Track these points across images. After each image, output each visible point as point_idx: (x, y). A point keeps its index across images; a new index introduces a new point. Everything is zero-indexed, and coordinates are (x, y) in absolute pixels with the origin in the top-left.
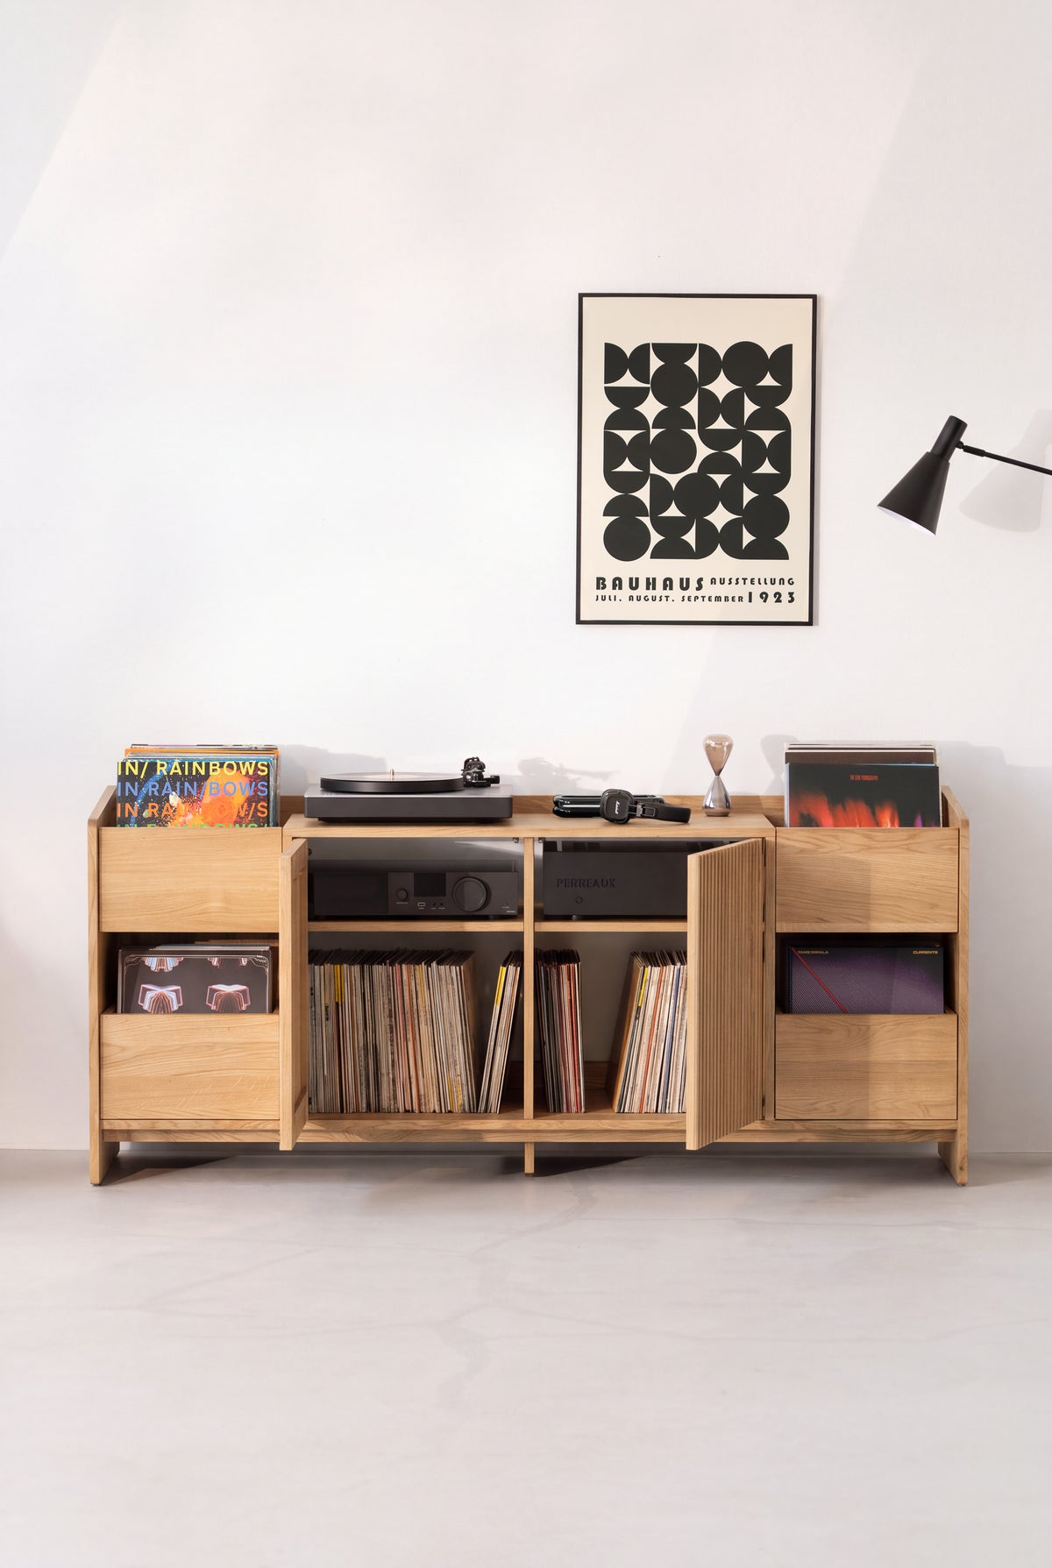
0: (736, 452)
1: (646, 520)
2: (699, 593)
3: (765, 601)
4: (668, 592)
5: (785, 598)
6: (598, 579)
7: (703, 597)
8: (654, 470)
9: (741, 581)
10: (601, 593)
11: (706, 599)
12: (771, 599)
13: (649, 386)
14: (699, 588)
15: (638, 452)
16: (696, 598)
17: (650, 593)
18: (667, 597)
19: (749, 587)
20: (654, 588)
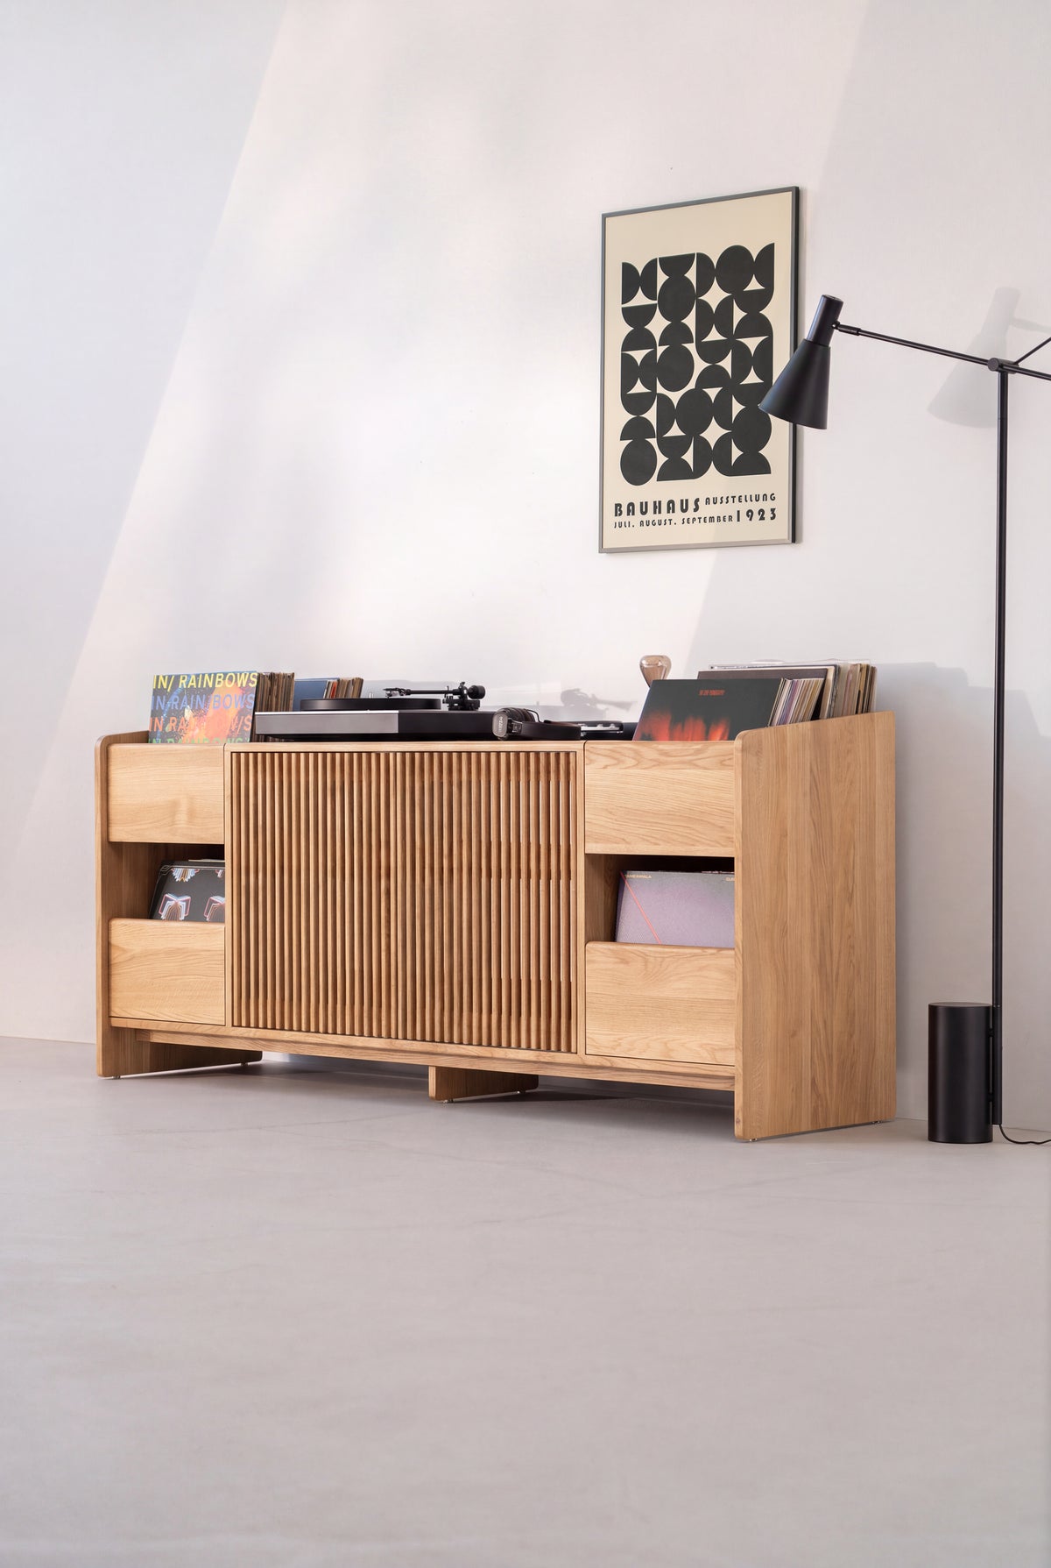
0: (726, 364)
1: (653, 442)
2: (697, 515)
3: (751, 520)
4: (671, 515)
5: (768, 515)
6: (617, 505)
7: (700, 518)
8: (660, 389)
9: (730, 499)
10: (618, 519)
11: (702, 520)
12: (756, 516)
13: (656, 302)
14: (696, 510)
15: (648, 371)
16: (694, 519)
17: (657, 517)
18: (670, 520)
19: (737, 506)
20: (660, 512)
